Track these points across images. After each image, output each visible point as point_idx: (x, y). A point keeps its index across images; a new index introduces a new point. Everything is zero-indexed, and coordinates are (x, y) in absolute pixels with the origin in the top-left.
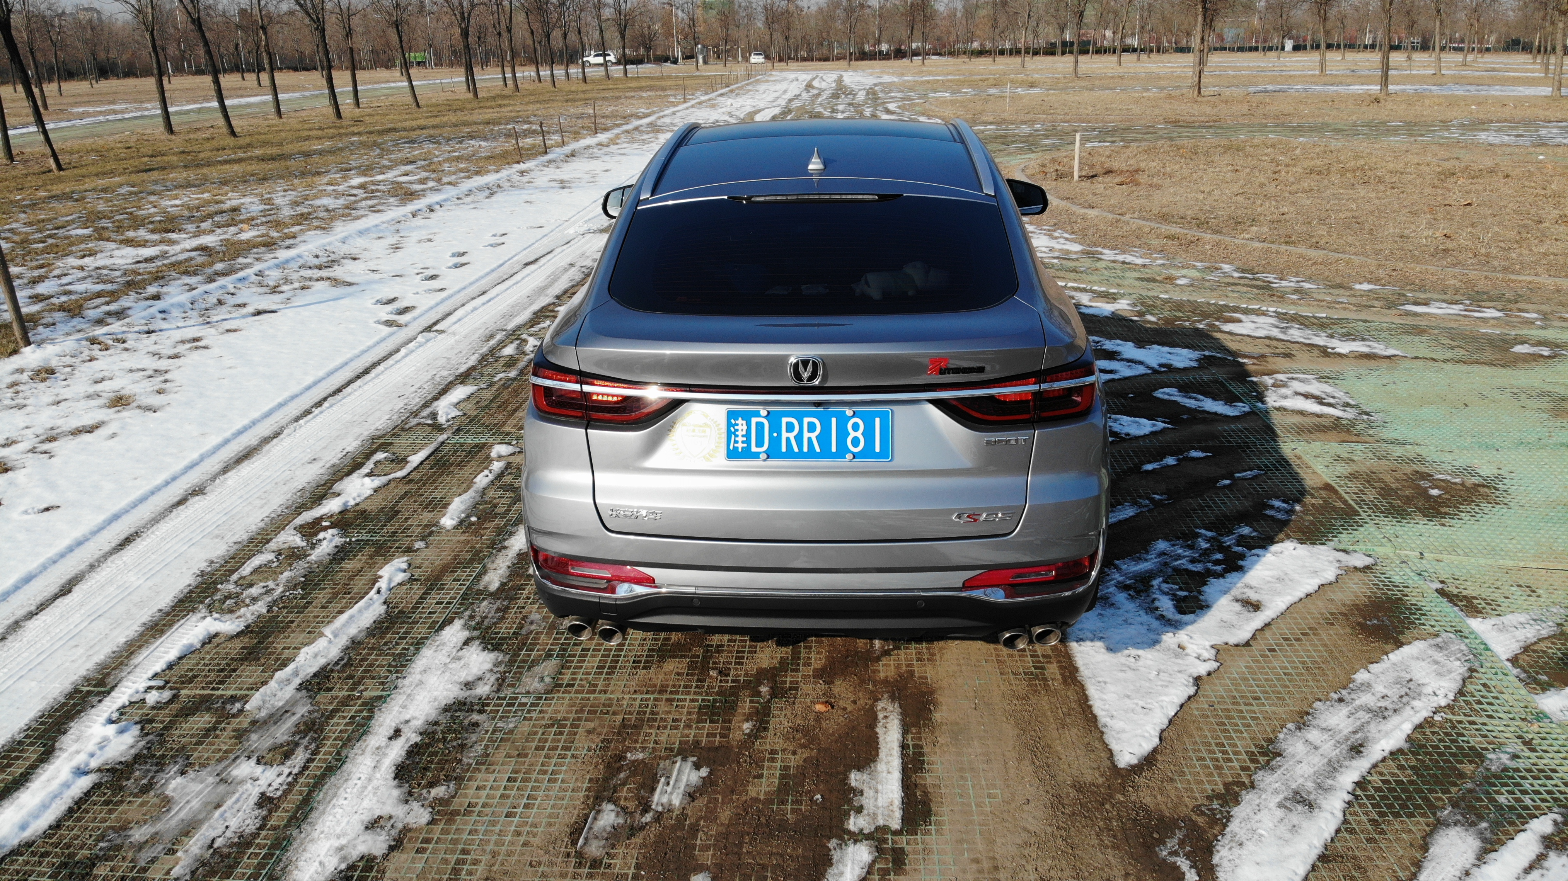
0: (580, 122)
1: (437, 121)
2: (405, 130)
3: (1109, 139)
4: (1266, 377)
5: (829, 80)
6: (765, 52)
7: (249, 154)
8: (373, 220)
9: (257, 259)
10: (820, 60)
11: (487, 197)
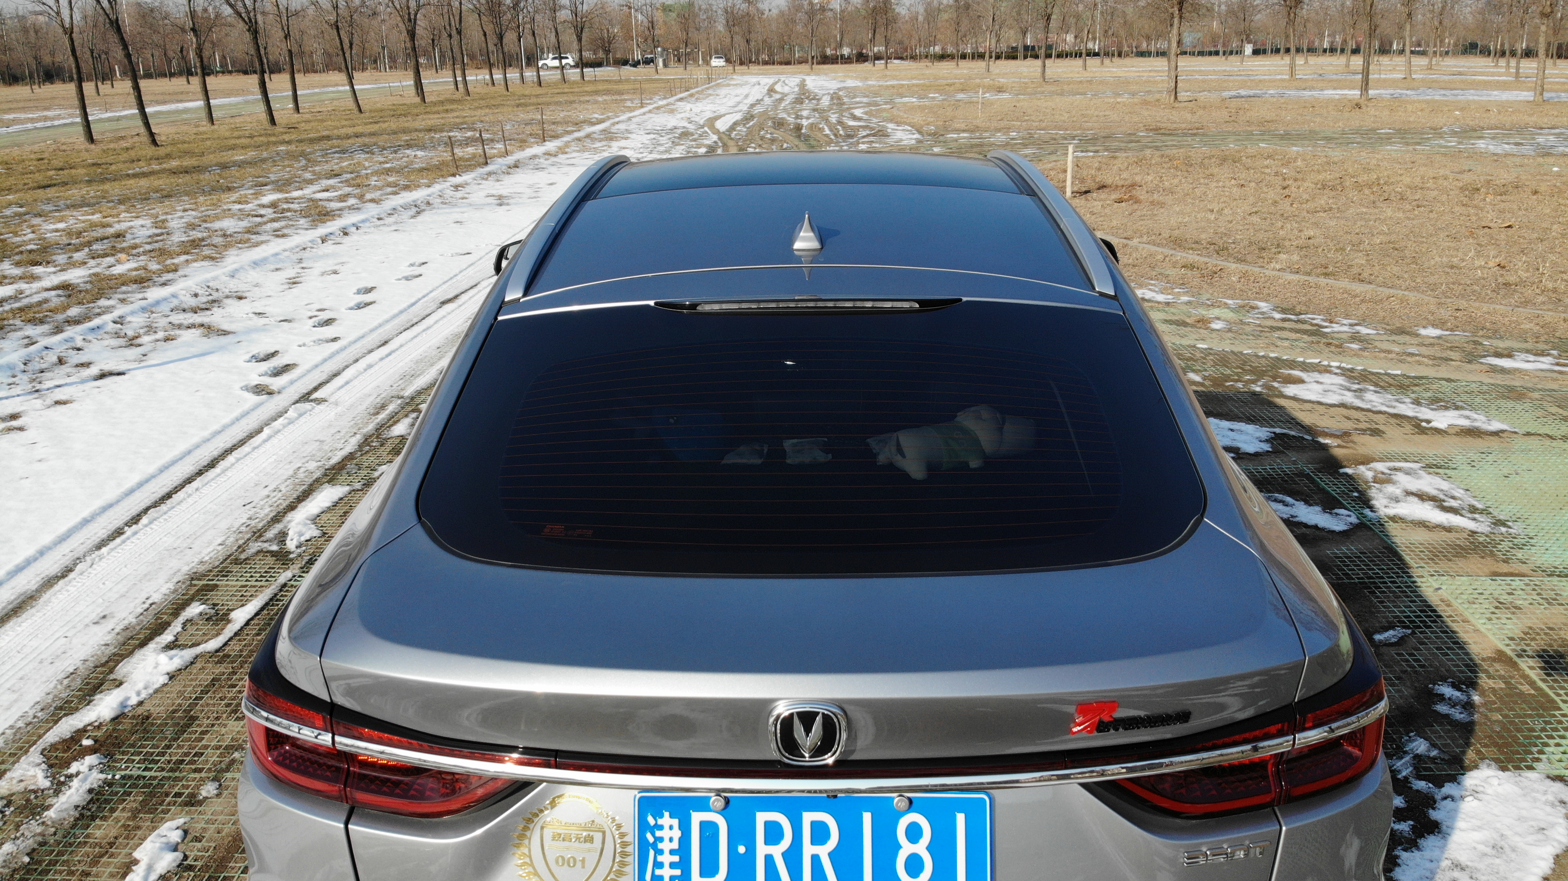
0: (528, 130)
1: (375, 128)
2: (339, 137)
3: (1091, 148)
4: (1362, 468)
5: (792, 84)
6: (726, 56)
7: (164, 166)
8: (276, 246)
9: (123, 301)
10: (781, 63)
11: (413, 217)
